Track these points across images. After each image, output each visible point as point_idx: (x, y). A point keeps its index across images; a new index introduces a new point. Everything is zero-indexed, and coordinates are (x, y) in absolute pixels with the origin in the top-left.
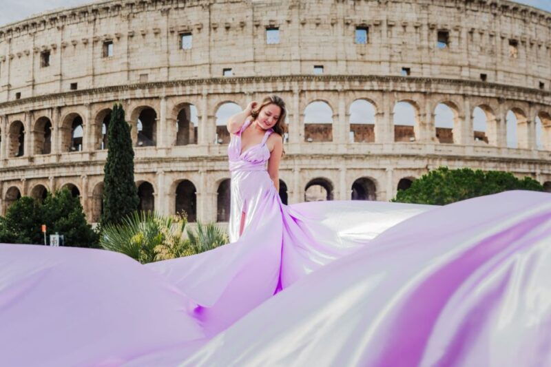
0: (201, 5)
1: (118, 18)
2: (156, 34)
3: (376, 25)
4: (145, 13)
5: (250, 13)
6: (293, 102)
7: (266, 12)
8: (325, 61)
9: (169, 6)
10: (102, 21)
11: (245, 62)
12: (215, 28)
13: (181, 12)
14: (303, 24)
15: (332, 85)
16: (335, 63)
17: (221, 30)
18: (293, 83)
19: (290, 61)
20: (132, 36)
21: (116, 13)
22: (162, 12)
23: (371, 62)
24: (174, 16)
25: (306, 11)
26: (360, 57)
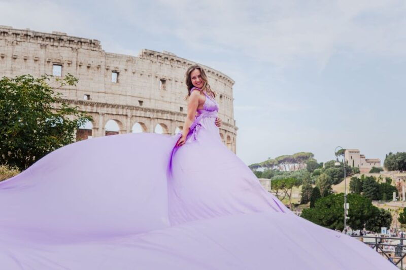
0: (71, 47)
1: (3, 41)
2: (36, 61)
3: (170, 80)
4: (26, 43)
5: (103, 60)
6: (127, 122)
7: (113, 61)
8: (144, 98)
9: (47, 43)
11: (99, 92)
12: (80, 66)
13: (55, 48)
14: (134, 73)
15: (148, 114)
16: (149, 100)
17: (84, 67)
18: (128, 110)
19: (126, 96)
20: (15, 58)
22: (41, 45)
23: (166, 102)
24: (50, 51)
25: (136, 65)
26: (161, 98)
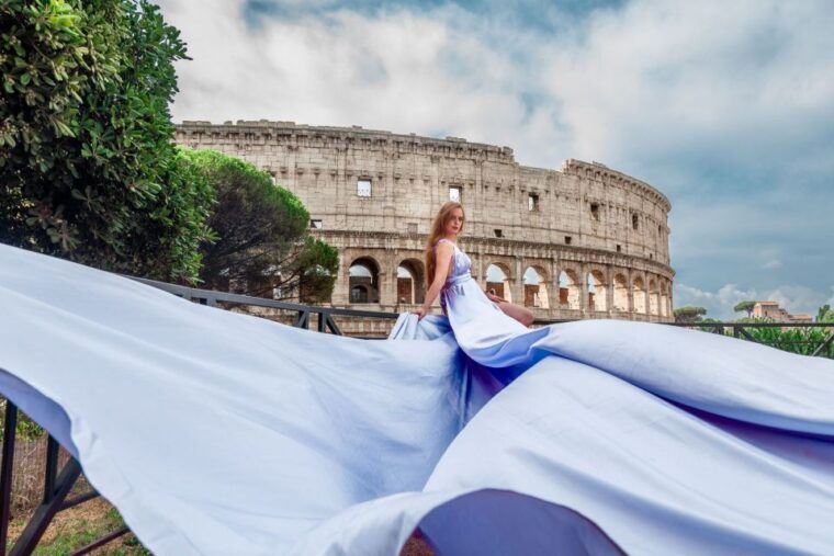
0: (473, 160)
1: (379, 154)
2: (426, 181)
3: (603, 205)
4: (412, 155)
5: (517, 177)
6: (552, 269)
7: (530, 178)
8: (572, 233)
9: (440, 154)
10: (357, 152)
11: (513, 226)
12: (486, 187)
13: (452, 163)
14: (557, 196)
15: (579, 257)
16: (578, 236)
17: (492, 190)
18: (553, 251)
19: (550, 230)
20: (397, 179)
21: (377, 148)
22: (432, 158)
23: (600, 237)
24: (445, 166)
25: (559, 183)
26: (594, 232)
